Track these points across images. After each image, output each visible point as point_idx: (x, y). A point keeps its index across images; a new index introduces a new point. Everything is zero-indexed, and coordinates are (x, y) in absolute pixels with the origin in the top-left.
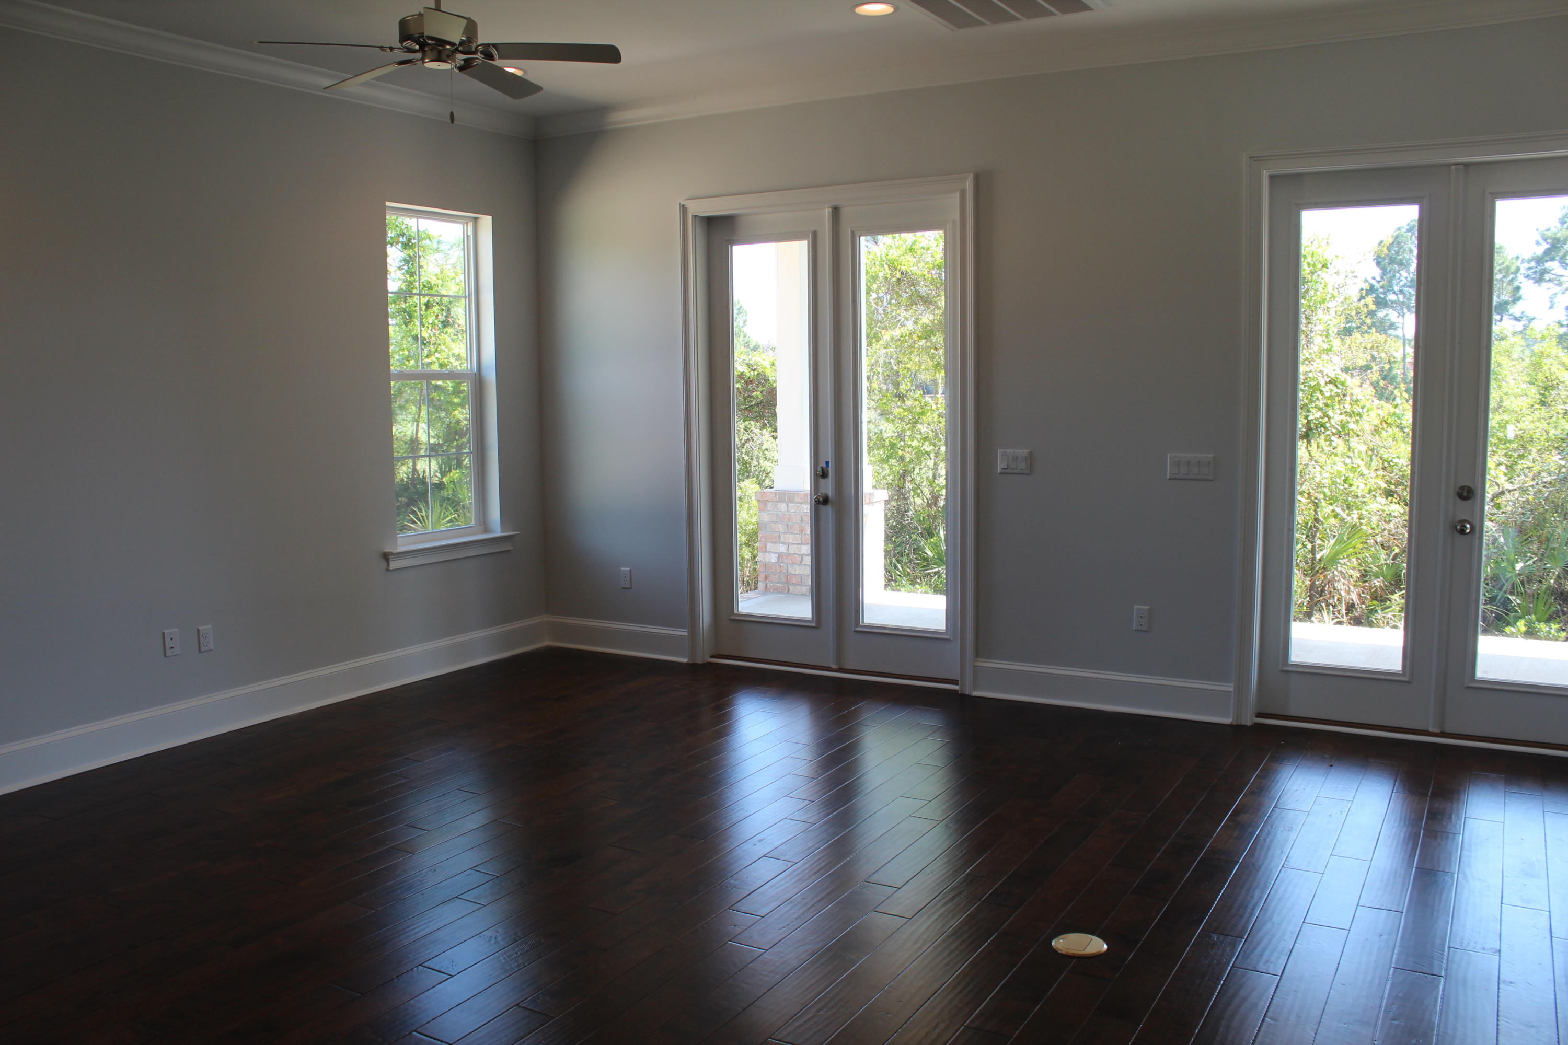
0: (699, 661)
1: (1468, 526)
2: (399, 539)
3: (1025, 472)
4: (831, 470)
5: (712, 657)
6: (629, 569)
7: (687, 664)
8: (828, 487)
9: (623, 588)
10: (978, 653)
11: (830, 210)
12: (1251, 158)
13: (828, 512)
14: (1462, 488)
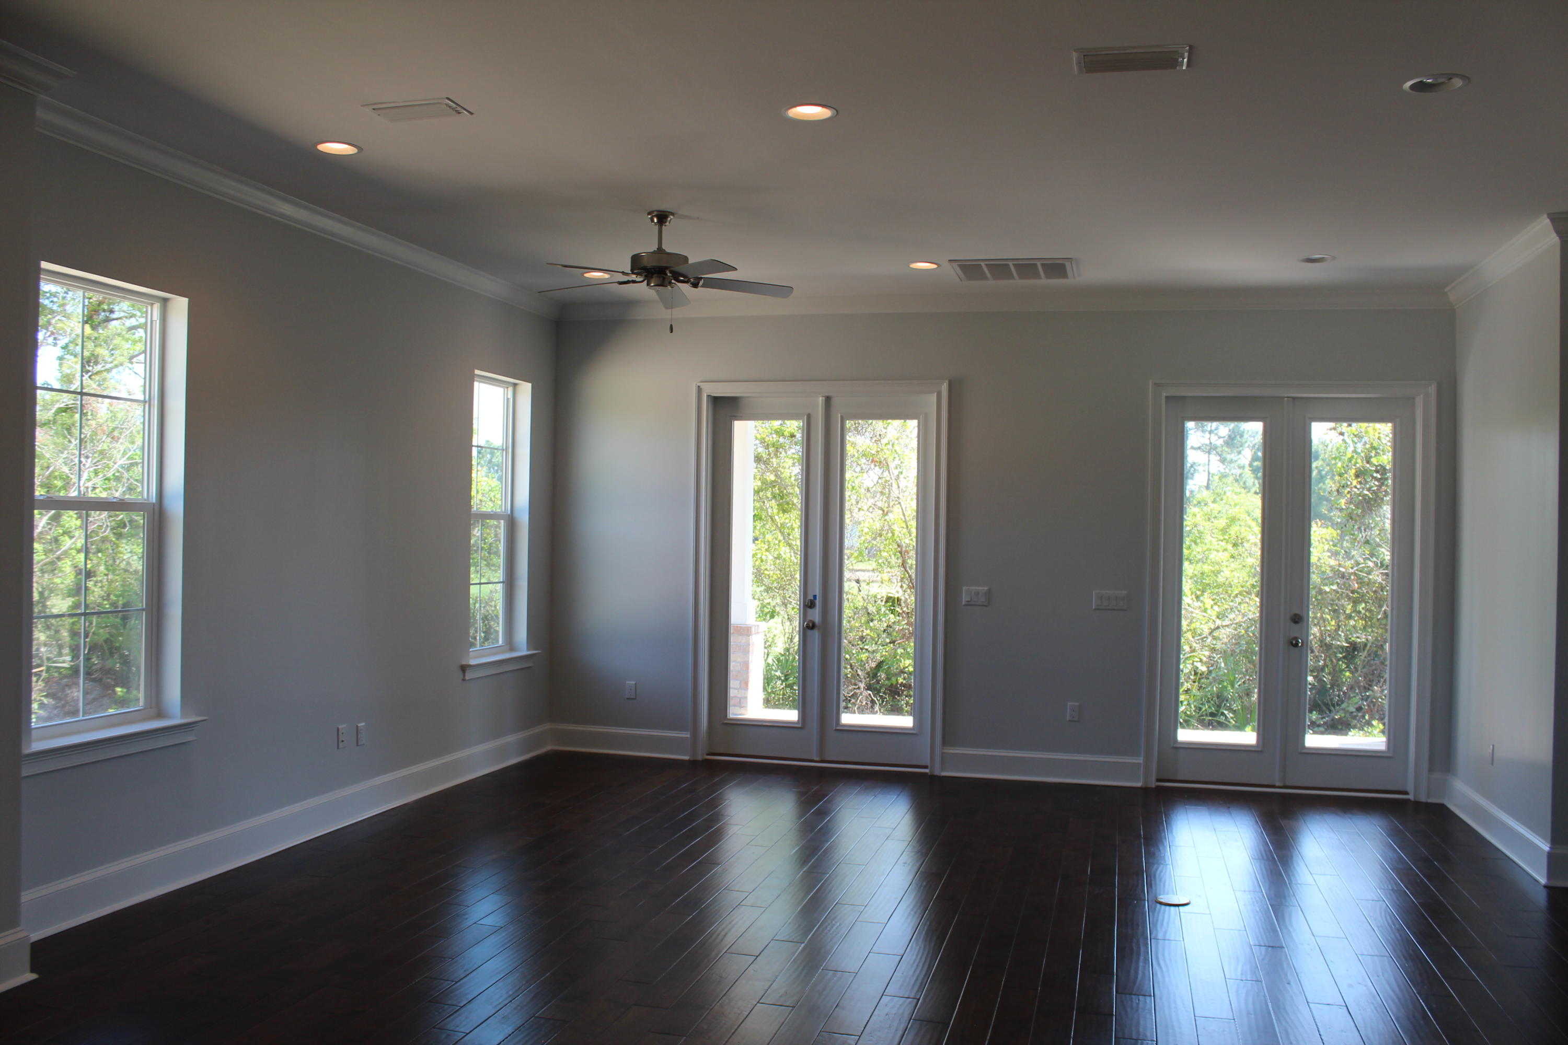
0: (700, 758)
1: (1300, 641)
2: (471, 653)
3: (985, 604)
4: (818, 602)
5: (708, 754)
6: (634, 682)
7: (689, 761)
8: (816, 615)
9: (628, 699)
10: (945, 743)
11: (824, 398)
12: (1155, 384)
13: (815, 635)
14: (1295, 615)
